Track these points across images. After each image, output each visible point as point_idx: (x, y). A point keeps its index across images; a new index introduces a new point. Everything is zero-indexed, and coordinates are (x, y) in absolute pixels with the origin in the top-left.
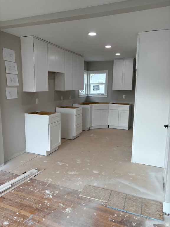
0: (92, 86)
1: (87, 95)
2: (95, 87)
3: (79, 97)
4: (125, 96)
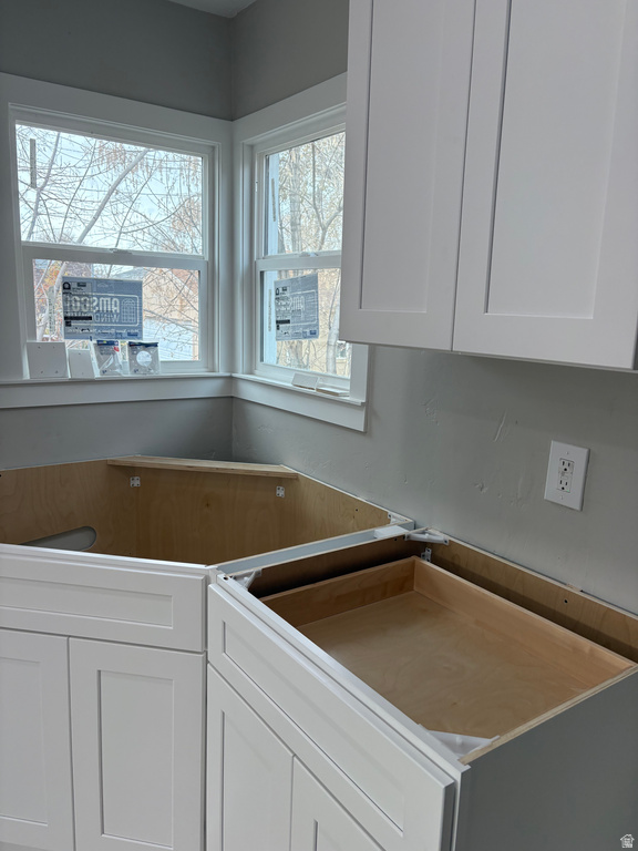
1: (231, 380)
2: (291, 303)
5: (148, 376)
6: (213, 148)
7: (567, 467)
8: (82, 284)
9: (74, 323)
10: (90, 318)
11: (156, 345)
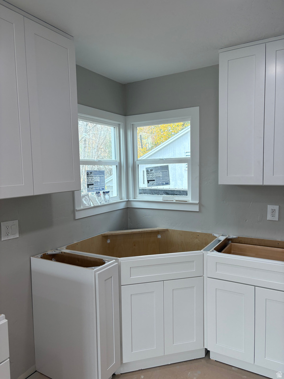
0: (142, 169)
1: (128, 202)
2: (155, 174)
3: (78, 215)
4: (276, 208)
5: (109, 203)
6: (119, 124)
7: (273, 211)
8: (91, 173)
9: (90, 186)
10: (93, 184)
11: (109, 192)
